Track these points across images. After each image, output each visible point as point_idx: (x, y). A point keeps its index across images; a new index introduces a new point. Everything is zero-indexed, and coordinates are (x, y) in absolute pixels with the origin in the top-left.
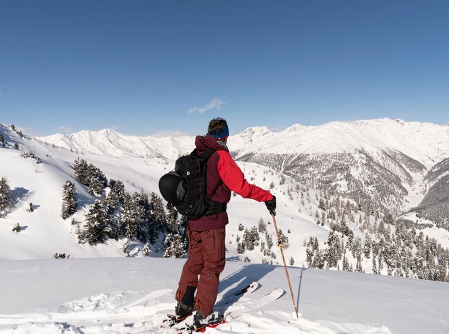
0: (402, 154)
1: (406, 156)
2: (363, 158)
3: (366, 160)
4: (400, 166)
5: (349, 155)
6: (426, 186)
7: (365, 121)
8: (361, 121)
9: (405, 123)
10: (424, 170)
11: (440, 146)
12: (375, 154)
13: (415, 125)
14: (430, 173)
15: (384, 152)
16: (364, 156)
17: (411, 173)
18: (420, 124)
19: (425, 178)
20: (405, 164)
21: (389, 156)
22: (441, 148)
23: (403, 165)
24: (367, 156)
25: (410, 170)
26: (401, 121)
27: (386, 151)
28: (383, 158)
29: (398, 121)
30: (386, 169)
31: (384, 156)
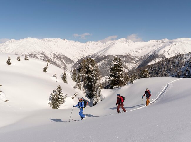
0: (64, 56)
1: (66, 57)
2: (42, 57)
3: (44, 58)
4: (62, 61)
5: (35, 55)
6: (72, 70)
7: (48, 39)
8: (46, 39)
9: (68, 41)
10: (73, 63)
11: (82, 53)
12: (50, 55)
13: (72, 42)
14: (75, 64)
15: (55, 55)
16: (43, 56)
17: (67, 65)
18: (74, 42)
19: (73, 67)
20: (65, 60)
21: (57, 56)
22: (82, 54)
23: (64, 61)
24: (45, 56)
25: (67, 63)
26: (66, 40)
27: (56, 54)
28: (53, 57)
29: (64, 40)
30: (54, 62)
31: (54, 56)
